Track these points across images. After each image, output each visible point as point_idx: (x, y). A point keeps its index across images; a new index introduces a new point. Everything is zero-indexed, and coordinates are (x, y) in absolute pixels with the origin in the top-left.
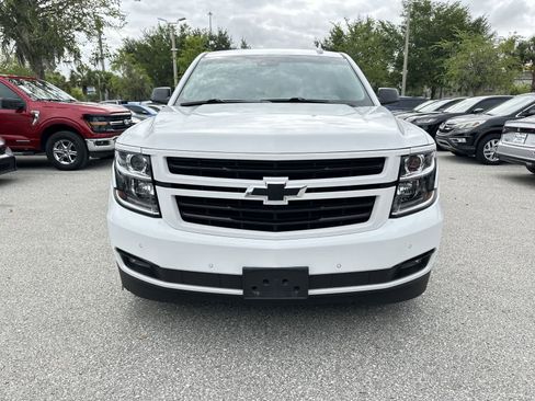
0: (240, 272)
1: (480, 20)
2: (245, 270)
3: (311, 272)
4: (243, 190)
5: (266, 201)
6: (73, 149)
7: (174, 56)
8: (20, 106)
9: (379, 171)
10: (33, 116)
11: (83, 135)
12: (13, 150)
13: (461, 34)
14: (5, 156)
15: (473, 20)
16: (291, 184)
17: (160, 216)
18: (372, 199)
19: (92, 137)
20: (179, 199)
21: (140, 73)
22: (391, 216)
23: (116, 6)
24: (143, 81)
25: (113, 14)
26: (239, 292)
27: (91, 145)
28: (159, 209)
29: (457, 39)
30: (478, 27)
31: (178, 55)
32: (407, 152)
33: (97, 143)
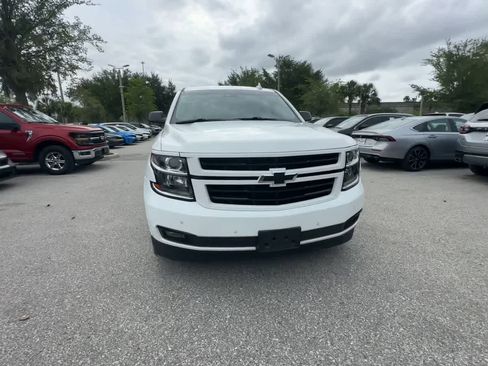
0: (257, 235)
1: (318, 72)
2: (260, 233)
3: (303, 230)
4: (256, 178)
5: (272, 184)
6: (62, 158)
7: (122, 91)
8: (15, 127)
9: (335, 162)
10: (27, 135)
11: (69, 148)
12: (14, 161)
13: (310, 80)
14: (7, 166)
15: (315, 71)
16: (289, 172)
17: (194, 200)
18: (333, 180)
19: (77, 149)
20: (209, 187)
21: (95, 103)
22: (343, 190)
23: (84, 56)
24: (98, 108)
25: (83, 60)
26: (253, 248)
27: (77, 155)
28: (193, 195)
29: (308, 83)
30: (318, 75)
31: (125, 90)
32: (349, 149)
33: (82, 154)
